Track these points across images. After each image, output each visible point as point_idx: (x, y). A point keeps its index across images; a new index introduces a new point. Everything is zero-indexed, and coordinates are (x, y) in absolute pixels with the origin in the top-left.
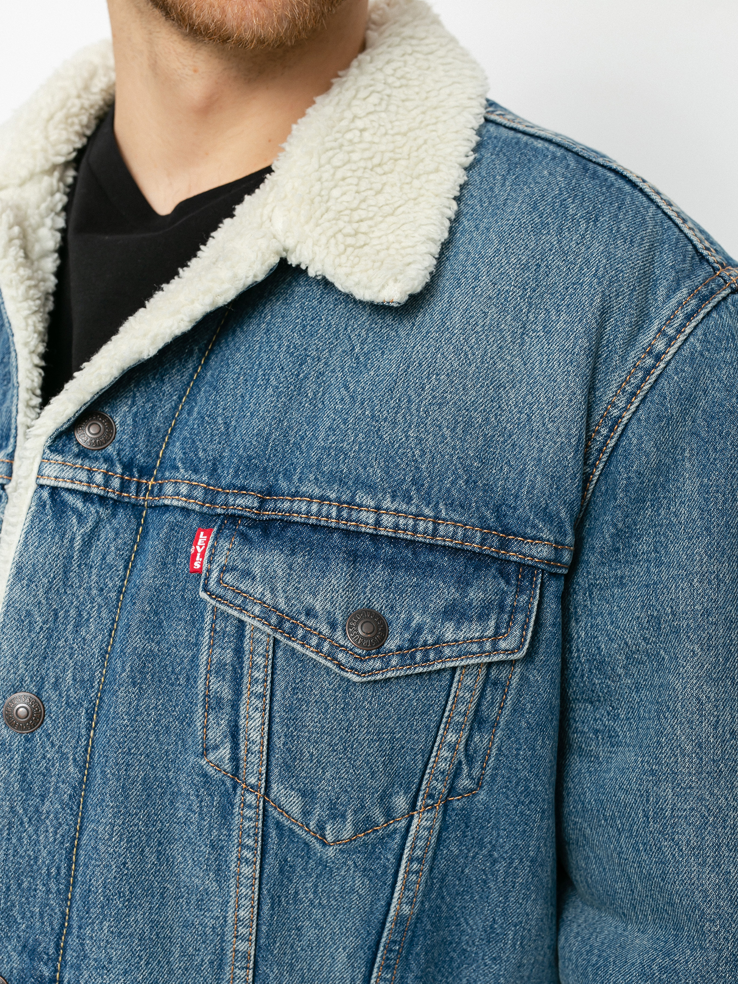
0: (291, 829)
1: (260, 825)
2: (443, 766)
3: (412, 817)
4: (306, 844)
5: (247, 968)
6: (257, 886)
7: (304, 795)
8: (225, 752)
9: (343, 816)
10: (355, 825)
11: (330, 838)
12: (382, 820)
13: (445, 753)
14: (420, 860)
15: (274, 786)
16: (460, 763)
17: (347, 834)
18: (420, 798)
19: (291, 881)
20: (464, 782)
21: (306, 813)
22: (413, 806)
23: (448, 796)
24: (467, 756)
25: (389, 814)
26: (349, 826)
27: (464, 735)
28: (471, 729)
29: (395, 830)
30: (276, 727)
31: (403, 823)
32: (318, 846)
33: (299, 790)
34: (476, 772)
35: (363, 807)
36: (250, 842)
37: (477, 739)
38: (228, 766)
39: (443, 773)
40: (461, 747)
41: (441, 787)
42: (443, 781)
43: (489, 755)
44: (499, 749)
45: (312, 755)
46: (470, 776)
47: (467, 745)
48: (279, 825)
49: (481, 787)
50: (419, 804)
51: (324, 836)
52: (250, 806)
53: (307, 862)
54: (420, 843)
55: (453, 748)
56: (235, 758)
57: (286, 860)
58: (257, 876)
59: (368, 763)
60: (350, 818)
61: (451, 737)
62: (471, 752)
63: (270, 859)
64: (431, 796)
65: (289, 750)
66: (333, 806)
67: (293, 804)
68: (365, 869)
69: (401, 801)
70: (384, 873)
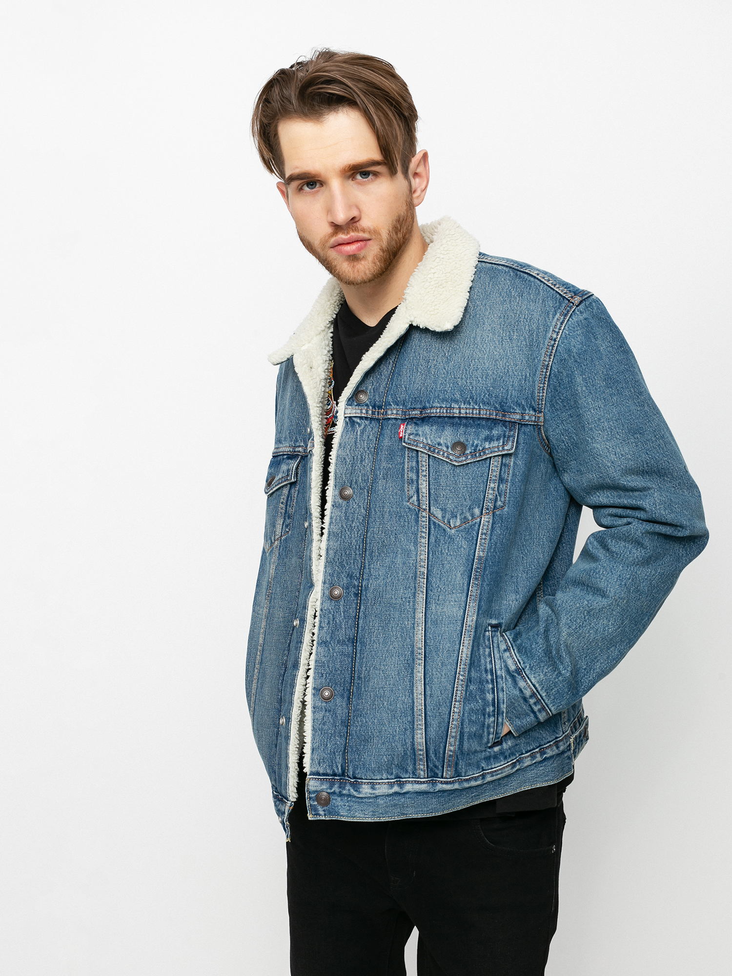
0: (438, 524)
1: (428, 524)
2: (490, 496)
3: (481, 518)
4: (444, 530)
6: (427, 546)
7: (442, 510)
8: (415, 498)
9: (457, 518)
10: (461, 520)
11: (452, 526)
12: (470, 518)
13: (491, 492)
14: (485, 534)
15: (432, 508)
16: (496, 495)
17: (458, 523)
18: (484, 510)
19: (439, 546)
20: (499, 503)
21: (443, 517)
22: (482, 513)
23: (494, 510)
24: (499, 493)
25: (473, 515)
27: (497, 484)
28: (499, 483)
29: (476, 522)
30: (431, 486)
31: (479, 520)
32: (448, 529)
33: (440, 508)
34: (503, 499)
35: (463, 514)
36: (424, 530)
37: (501, 486)
38: (416, 503)
39: (491, 499)
40: (496, 489)
41: (491, 505)
42: (491, 503)
43: (506, 493)
44: (510, 490)
45: (444, 495)
46: (500, 500)
47: (498, 489)
48: (434, 523)
49: (505, 505)
50: (484, 512)
51: (450, 525)
52: (424, 517)
53: (445, 538)
54: (485, 527)
55: (493, 489)
56: (418, 500)
57: (437, 537)
58: (427, 543)
60: (459, 518)
61: (492, 485)
62: (500, 492)
63: (431, 536)
64: (487, 509)
65: (436, 494)
66: (452, 513)
67: (439, 514)
68: (465, 538)
69: (477, 511)
70: (473, 539)
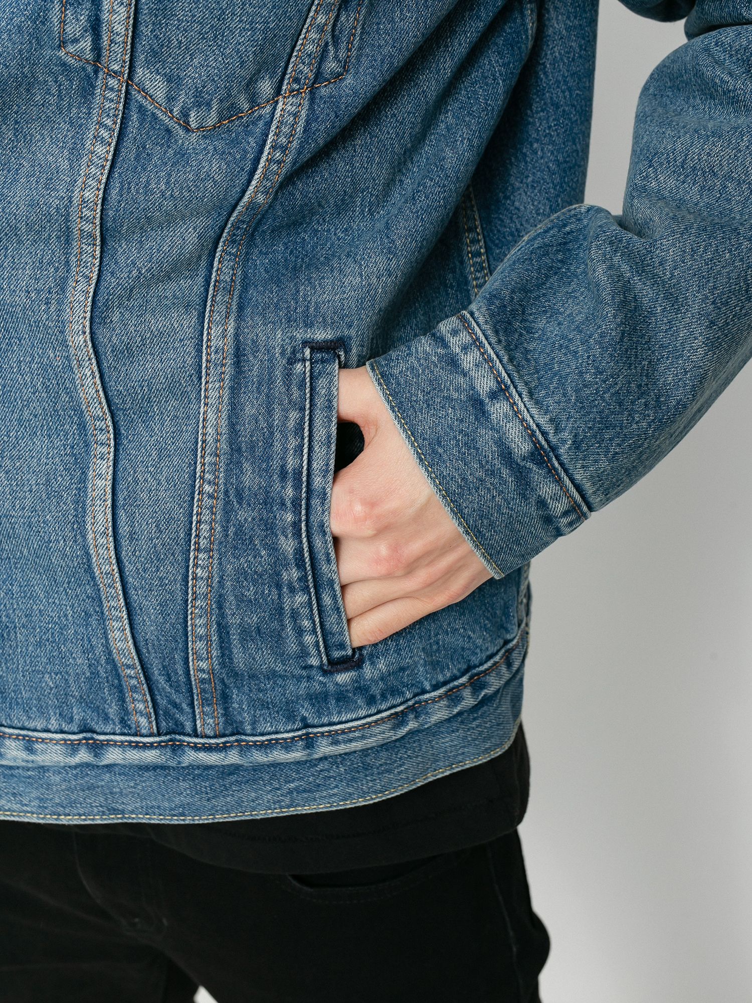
0: (153, 114)
1: (121, 108)
2: (310, 48)
3: (277, 102)
4: (168, 131)
5: (94, 245)
6: (107, 167)
7: (169, 81)
8: (86, 44)
9: (209, 105)
10: (220, 113)
11: (193, 125)
12: (246, 106)
13: (313, 35)
14: (284, 149)
15: (140, 72)
16: (327, 44)
17: (211, 120)
18: (286, 82)
19: (145, 170)
20: (331, 65)
21: (170, 99)
22: (278, 91)
23: (314, 83)
24: (333, 36)
25: (253, 101)
26: (214, 114)
27: (333, 15)
28: (339, 10)
29: (260, 117)
30: (143, 18)
31: (268, 109)
32: (181, 132)
33: (165, 75)
34: (342, 54)
35: (229, 95)
36: (109, 122)
37: (343, 18)
38: (89, 56)
39: (310, 55)
40: (329, 28)
41: (307, 71)
42: (310, 64)
43: (354, 35)
44: (363, 28)
45: (180, 42)
46: (336, 57)
47: (334, 25)
48: (141, 109)
49: (347, 71)
50: (284, 88)
51: (188, 123)
52: (112, 89)
53: (166, 151)
54: (285, 129)
55: (321, 29)
56: (97, 49)
57: (144, 147)
58: (110, 158)
59: (238, 51)
60: (215, 107)
61: (321, 19)
62: (337, 33)
63: (128, 143)
64: (297, 80)
65: (156, 37)
66: (198, 94)
67: (158, 88)
68: (224, 153)
69: (266, 87)
70: (243, 158)
